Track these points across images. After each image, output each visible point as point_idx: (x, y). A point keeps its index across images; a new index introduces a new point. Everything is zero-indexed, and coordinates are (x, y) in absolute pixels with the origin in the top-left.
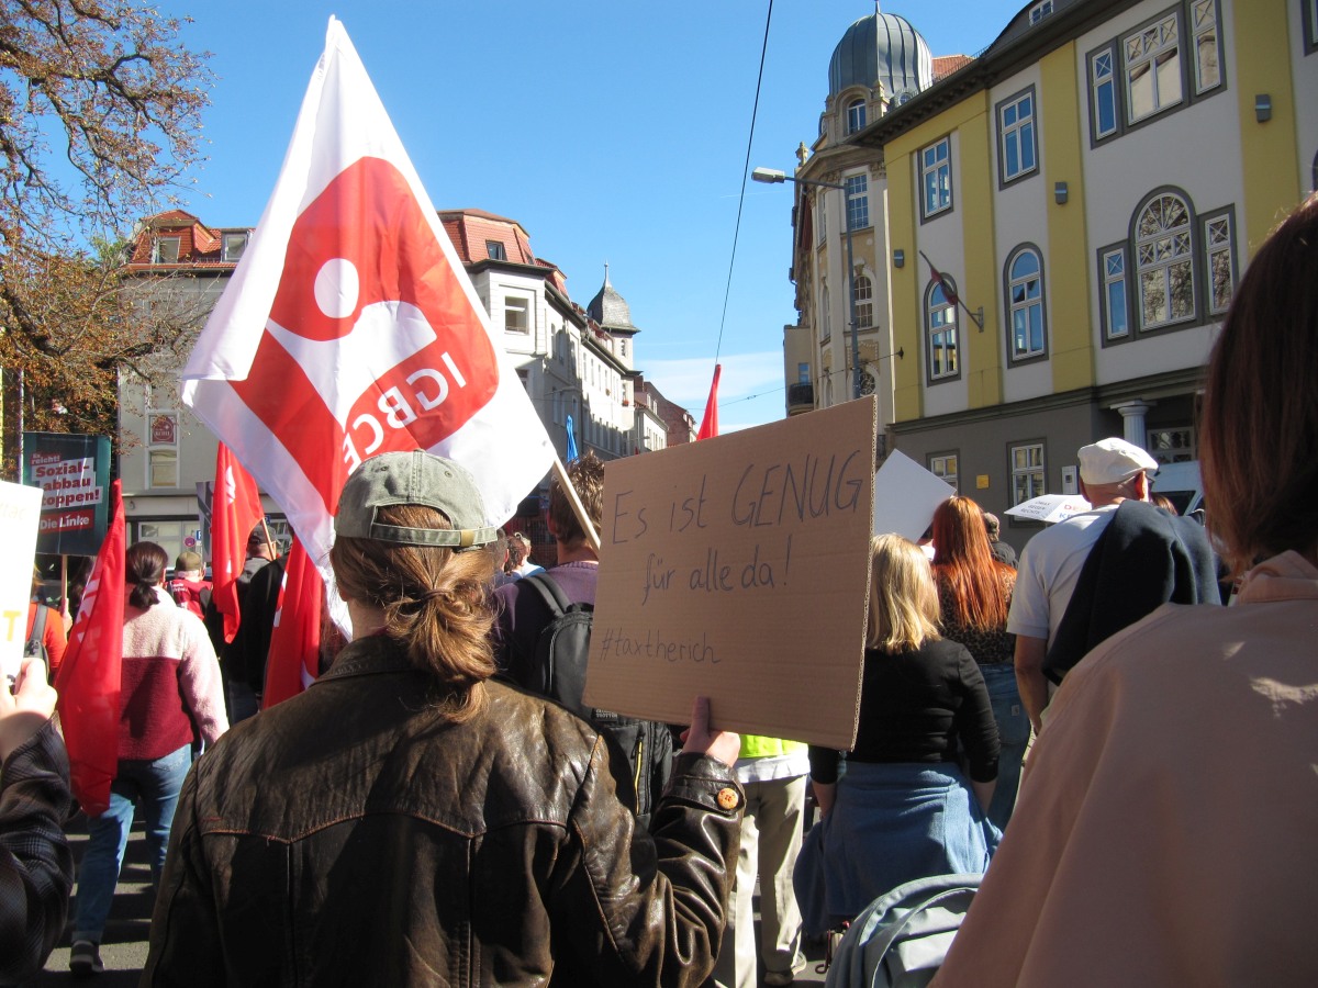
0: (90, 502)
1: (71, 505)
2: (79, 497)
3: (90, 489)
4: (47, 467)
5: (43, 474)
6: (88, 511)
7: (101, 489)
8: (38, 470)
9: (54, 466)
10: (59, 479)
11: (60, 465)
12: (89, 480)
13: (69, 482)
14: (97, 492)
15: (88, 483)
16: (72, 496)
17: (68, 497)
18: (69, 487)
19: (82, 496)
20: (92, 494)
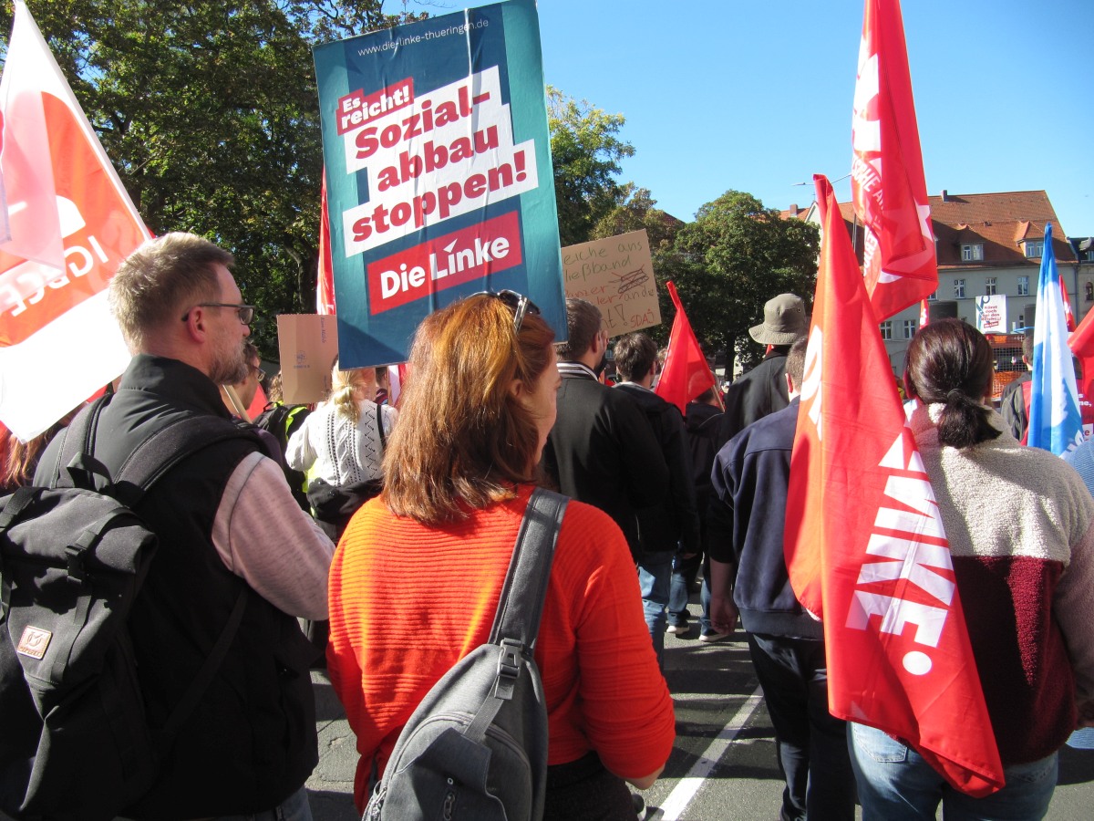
0: (503, 193)
1: (455, 211)
2: (473, 186)
3: (503, 154)
4: (381, 124)
5: (373, 146)
6: (504, 217)
7: (529, 147)
8: (360, 141)
9: (397, 118)
10: (416, 147)
11: (417, 108)
12: (493, 132)
13: (442, 150)
14: (520, 158)
15: (494, 142)
16: (455, 187)
17: (443, 191)
18: (442, 164)
19: (480, 178)
20: (505, 169)
